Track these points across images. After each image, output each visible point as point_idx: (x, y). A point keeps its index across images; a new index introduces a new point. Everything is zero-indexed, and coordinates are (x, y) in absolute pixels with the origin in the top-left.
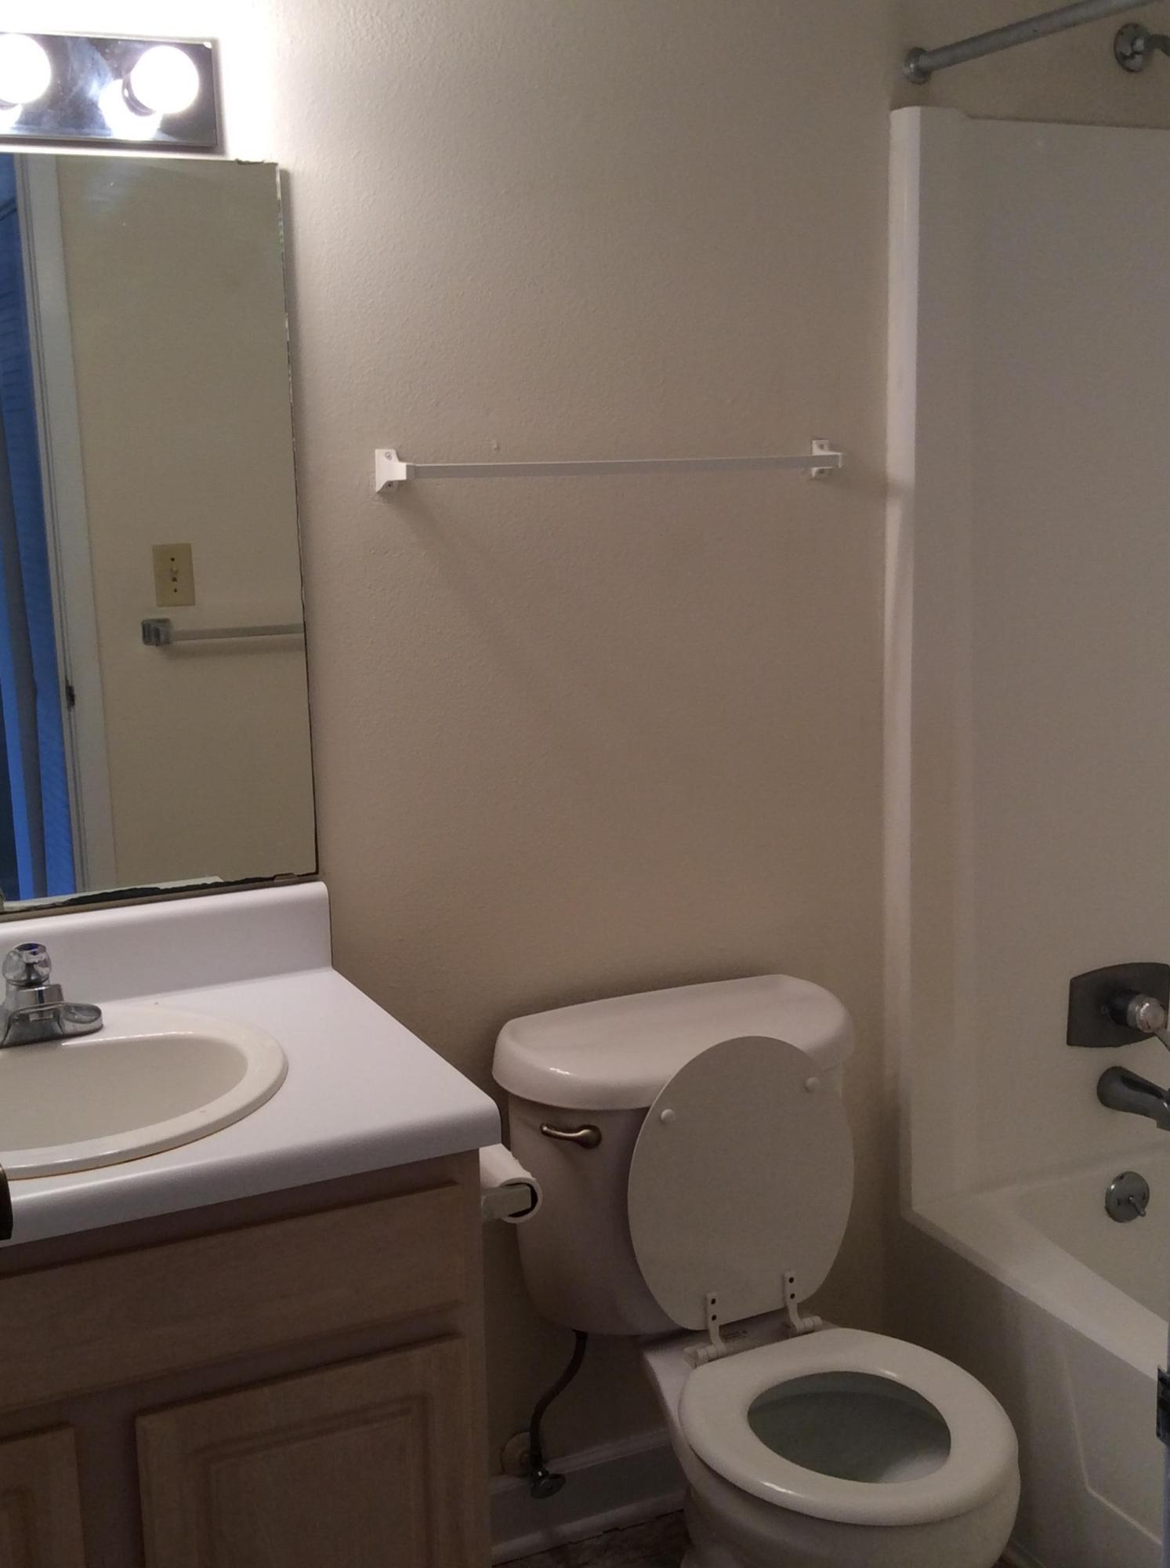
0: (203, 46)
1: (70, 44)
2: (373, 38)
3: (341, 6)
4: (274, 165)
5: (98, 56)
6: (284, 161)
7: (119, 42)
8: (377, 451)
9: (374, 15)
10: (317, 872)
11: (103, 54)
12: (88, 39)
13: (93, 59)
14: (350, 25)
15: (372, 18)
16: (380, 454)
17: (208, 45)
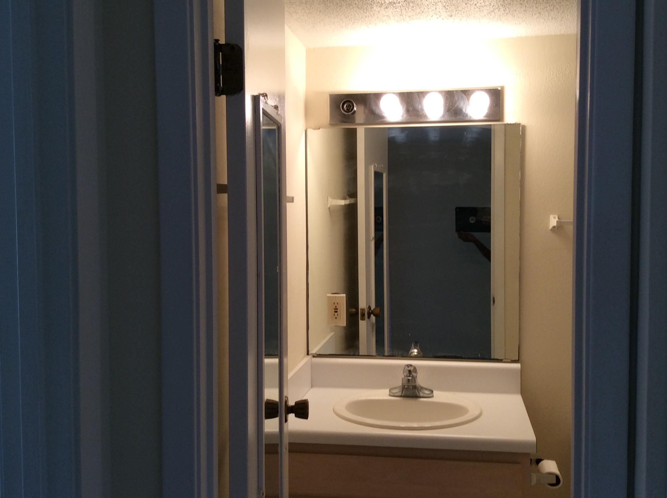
0: (498, 89)
1: (455, 92)
2: (559, 80)
3: (548, 71)
4: (520, 124)
5: (464, 95)
6: (523, 122)
7: (471, 91)
8: (551, 216)
9: (560, 73)
10: (519, 360)
11: (465, 95)
12: (461, 90)
13: (462, 96)
14: (551, 77)
15: (559, 74)
16: (552, 217)
17: (499, 89)
